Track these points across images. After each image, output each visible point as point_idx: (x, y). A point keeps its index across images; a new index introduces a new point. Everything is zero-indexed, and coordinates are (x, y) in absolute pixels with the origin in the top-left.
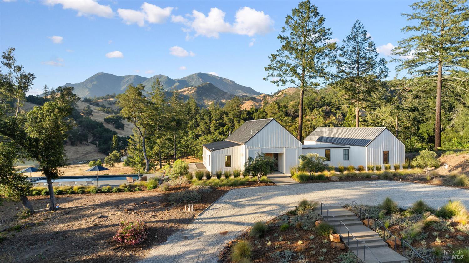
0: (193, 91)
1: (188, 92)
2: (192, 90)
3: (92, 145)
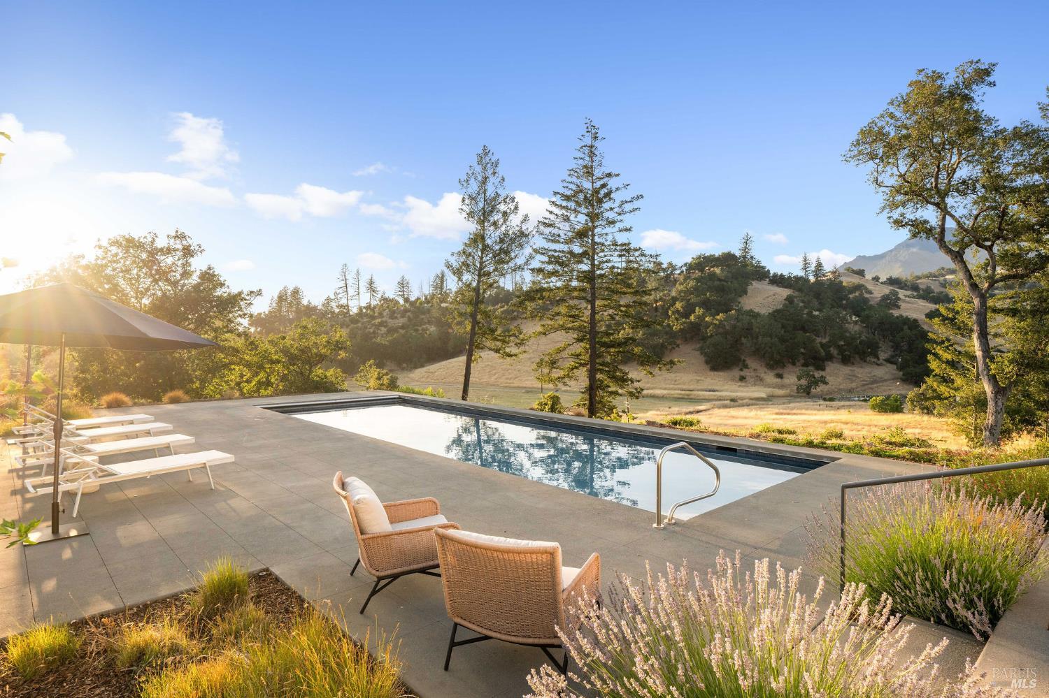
3: (889, 365)
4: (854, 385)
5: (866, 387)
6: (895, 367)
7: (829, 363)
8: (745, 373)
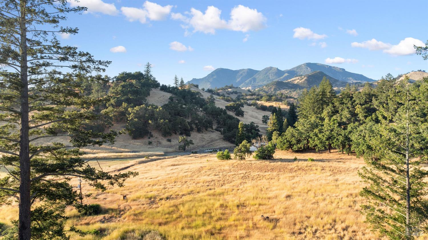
0: (303, 80)
1: (298, 81)
2: (303, 78)
3: (216, 132)
4: (204, 143)
5: (209, 144)
6: (220, 133)
7: (192, 132)
8: (151, 140)
